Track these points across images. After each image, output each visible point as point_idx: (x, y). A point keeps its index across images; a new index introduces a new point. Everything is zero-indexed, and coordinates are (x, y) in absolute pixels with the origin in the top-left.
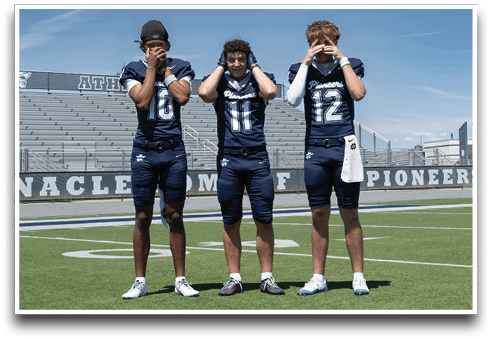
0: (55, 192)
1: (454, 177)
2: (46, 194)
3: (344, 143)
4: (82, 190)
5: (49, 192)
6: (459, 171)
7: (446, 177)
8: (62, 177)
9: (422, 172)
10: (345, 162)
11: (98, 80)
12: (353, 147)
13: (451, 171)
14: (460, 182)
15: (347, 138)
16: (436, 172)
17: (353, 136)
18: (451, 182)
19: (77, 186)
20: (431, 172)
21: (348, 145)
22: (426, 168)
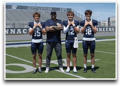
0: (20, 33)
1: (108, 29)
2: (18, 33)
3: (74, 39)
4: (26, 32)
5: (19, 32)
6: (109, 28)
7: (107, 29)
8: (22, 29)
9: (101, 28)
10: (74, 43)
11: (32, 7)
12: (76, 40)
13: (108, 28)
14: (110, 30)
15: (75, 38)
16: (105, 28)
17: (76, 38)
18: (108, 31)
19: (25, 31)
20: (103, 28)
21: (75, 39)
22: (102, 28)
